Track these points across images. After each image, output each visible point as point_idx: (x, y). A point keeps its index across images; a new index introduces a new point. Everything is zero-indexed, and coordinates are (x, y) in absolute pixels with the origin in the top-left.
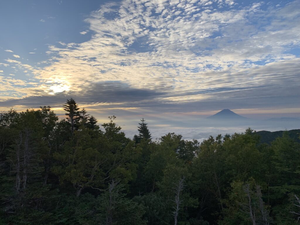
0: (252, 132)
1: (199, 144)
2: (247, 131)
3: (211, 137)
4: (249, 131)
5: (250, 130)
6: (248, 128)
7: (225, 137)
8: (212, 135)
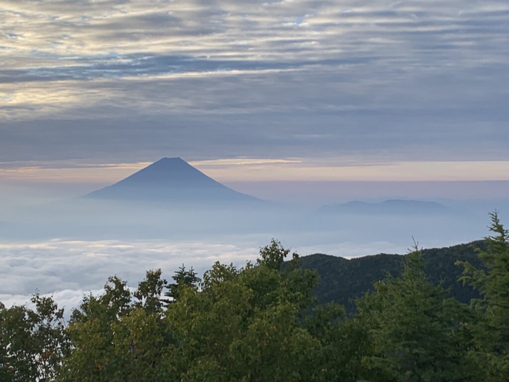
0: (285, 259)
1: (60, 315)
2: (264, 254)
3: (117, 282)
4: (272, 256)
5: (278, 252)
6: (270, 245)
7: (175, 282)
8: (118, 277)
